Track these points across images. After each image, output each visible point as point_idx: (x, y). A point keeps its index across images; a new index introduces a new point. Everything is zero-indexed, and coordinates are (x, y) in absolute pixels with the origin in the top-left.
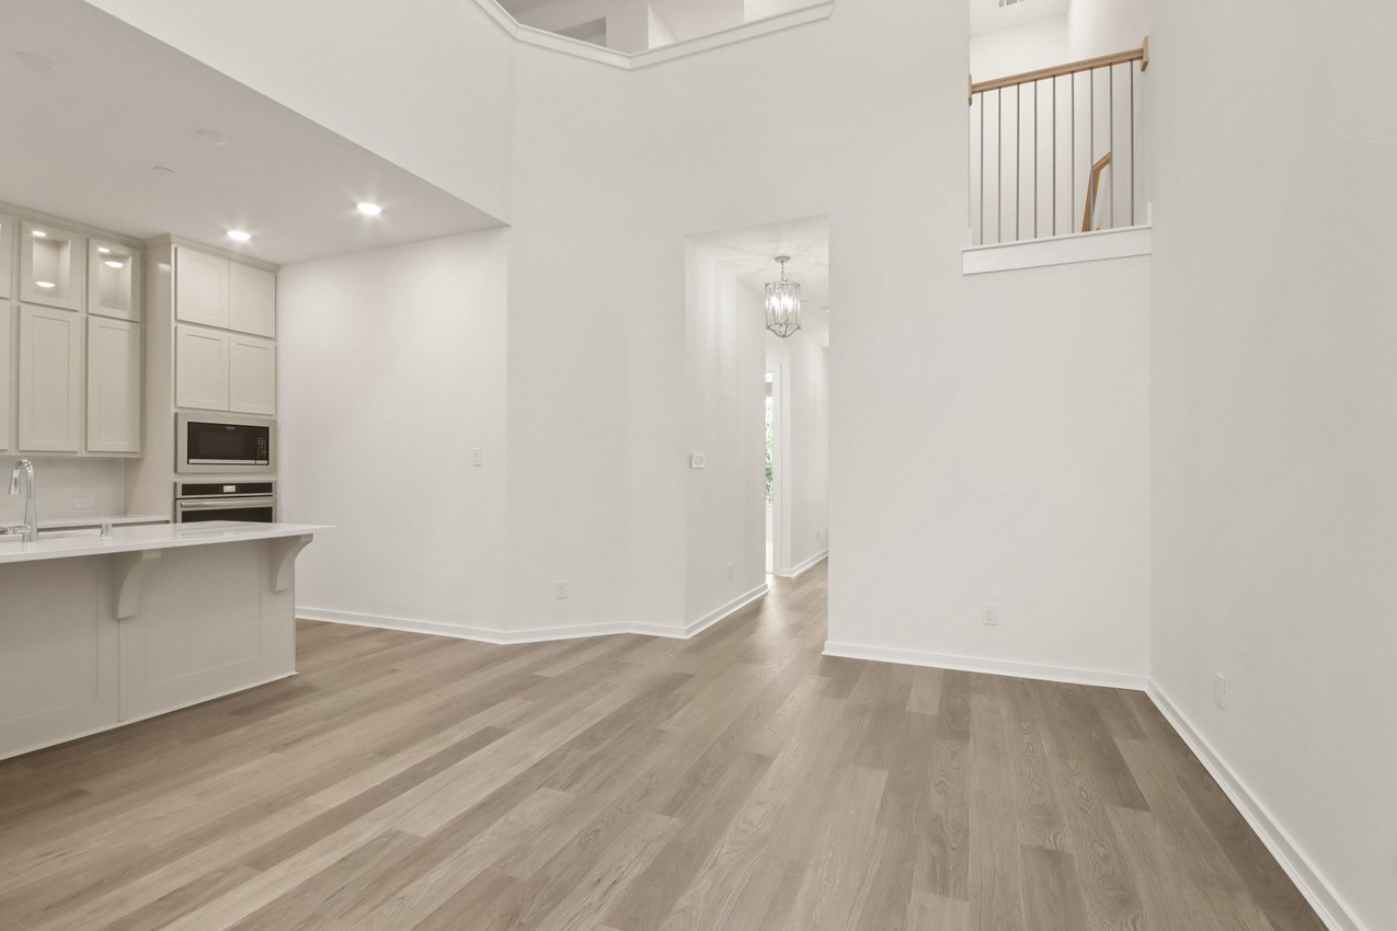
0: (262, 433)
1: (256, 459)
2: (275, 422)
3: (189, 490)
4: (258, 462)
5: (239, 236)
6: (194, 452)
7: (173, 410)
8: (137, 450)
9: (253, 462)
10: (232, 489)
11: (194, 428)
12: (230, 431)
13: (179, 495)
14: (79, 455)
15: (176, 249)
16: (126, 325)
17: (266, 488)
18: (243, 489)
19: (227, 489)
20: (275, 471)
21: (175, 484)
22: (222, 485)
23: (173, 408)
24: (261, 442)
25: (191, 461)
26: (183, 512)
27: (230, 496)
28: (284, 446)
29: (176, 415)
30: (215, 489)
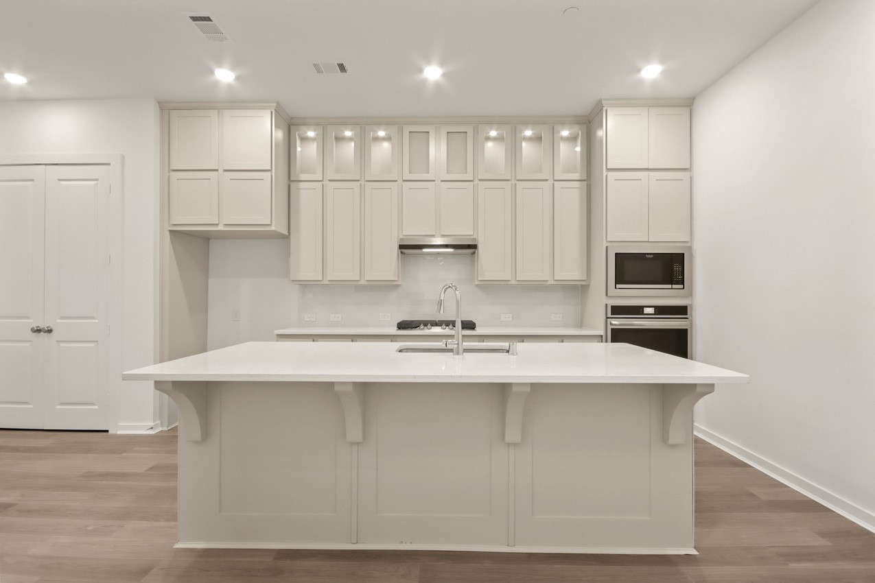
0: (678, 259)
1: (672, 284)
2: (690, 248)
3: (617, 311)
4: (674, 286)
5: (651, 72)
6: (620, 279)
7: (605, 244)
8: (585, 279)
9: (670, 286)
10: (651, 310)
11: (620, 257)
12: (649, 258)
13: (609, 315)
14: (549, 283)
15: (606, 111)
16: (577, 184)
17: (682, 311)
18: (661, 311)
19: (647, 310)
20: (691, 294)
21: (606, 305)
22: (642, 308)
23: (605, 241)
24: (676, 267)
25: (618, 286)
26: (612, 329)
27: (649, 318)
28: (699, 271)
29: (607, 247)
30: (637, 311)
